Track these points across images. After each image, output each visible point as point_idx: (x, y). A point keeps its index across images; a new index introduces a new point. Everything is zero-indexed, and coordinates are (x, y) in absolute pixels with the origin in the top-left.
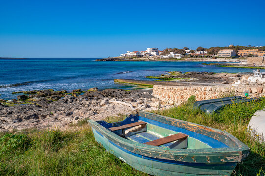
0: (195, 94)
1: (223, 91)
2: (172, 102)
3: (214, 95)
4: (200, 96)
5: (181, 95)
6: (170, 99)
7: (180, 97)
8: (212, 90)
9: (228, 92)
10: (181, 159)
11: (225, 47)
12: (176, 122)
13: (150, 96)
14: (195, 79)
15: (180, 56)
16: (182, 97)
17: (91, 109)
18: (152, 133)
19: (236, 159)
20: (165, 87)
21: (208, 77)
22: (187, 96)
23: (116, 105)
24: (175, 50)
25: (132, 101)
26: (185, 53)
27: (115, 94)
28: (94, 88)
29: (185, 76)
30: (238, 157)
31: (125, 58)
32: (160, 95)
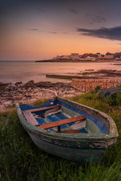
0: (100, 85)
1: (119, 82)
2: (85, 90)
3: (113, 85)
4: (103, 86)
5: (90, 85)
6: (83, 88)
7: (89, 87)
8: (112, 81)
10: (57, 142)
12: (80, 106)
13: (69, 87)
14: (103, 75)
15: (94, 59)
16: (91, 87)
17: (26, 96)
18: (65, 114)
19: (102, 146)
20: (80, 80)
21: (112, 74)
22: (94, 86)
23: (44, 92)
24: (91, 55)
25: (56, 90)
26: (98, 56)
27: (45, 85)
28: (31, 81)
29: (96, 73)
30: (104, 143)
31: (56, 60)
32: (76, 86)
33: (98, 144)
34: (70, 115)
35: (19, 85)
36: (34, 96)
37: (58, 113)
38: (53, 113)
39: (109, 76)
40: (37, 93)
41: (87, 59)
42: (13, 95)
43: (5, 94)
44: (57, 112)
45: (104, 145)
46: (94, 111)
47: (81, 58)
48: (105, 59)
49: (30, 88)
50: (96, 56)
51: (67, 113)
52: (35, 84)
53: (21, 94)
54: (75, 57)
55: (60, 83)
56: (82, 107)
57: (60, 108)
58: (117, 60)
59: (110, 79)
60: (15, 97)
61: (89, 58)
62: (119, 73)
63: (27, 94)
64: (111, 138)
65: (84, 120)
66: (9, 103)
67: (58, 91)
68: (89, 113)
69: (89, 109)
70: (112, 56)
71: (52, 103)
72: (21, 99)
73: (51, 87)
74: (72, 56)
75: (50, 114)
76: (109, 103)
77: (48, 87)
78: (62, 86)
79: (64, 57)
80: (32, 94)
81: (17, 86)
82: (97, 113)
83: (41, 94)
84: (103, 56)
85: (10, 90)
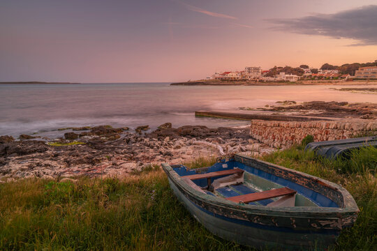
0: (313, 133)
1: (355, 129)
2: (279, 145)
3: (341, 135)
4: (319, 136)
5: (292, 134)
6: (276, 140)
7: (290, 138)
8: (338, 127)
9: (363, 130)
10: (257, 219)
11: (368, 64)
12: (281, 170)
13: (246, 136)
14: (317, 112)
15: (294, 77)
16: (293, 137)
17: (161, 153)
18: (251, 186)
19: (333, 225)
20: (269, 123)
21: (338, 110)
22: (300, 135)
23: (197, 147)
24: (288, 70)
25: (220, 142)
26: (303, 72)
27: (195, 133)
28: (167, 124)
29: (301, 107)
30: (337, 221)
31: (212, 81)
32: (260, 134)
33: (327, 223)
34: (261, 188)
35: (143, 132)
36: (177, 153)
37: (238, 184)
38: (229, 184)
39: (332, 115)
40: (183, 149)
41: (278, 79)
42: (136, 151)
43: (122, 149)
44: (235, 183)
45: (336, 224)
46: (309, 178)
47: (267, 76)
48: (320, 78)
49: (168, 138)
50: (298, 71)
51: (256, 184)
52: (175, 131)
53: (151, 150)
54: (253, 75)
55: (226, 129)
56: (287, 172)
57: (240, 174)
58: (348, 80)
59: (335, 121)
60: (142, 154)
61: (283, 76)
62: (354, 108)
63: (162, 149)
64: (347, 213)
65: (291, 195)
66: (133, 165)
67: (224, 146)
68: (300, 182)
69: (299, 176)
70: (336, 72)
71: (225, 166)
72: (153, 158)
73: (208, 136)
74: (247, 73)
75: (223, 185)
76: (336, 169)
77: (203, 138)
78: (231, 136)
79: (229, 76)
80: (172, 150)
81: (140, 134)
82: (317, 181)
83: (190, 149)
84: (315, 71)
85: (128, 141)
